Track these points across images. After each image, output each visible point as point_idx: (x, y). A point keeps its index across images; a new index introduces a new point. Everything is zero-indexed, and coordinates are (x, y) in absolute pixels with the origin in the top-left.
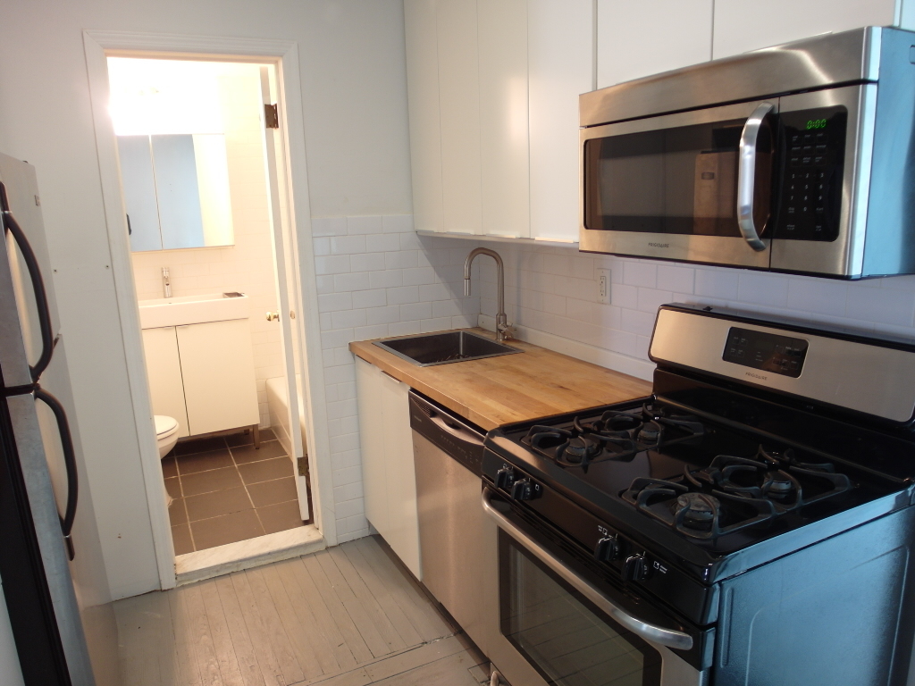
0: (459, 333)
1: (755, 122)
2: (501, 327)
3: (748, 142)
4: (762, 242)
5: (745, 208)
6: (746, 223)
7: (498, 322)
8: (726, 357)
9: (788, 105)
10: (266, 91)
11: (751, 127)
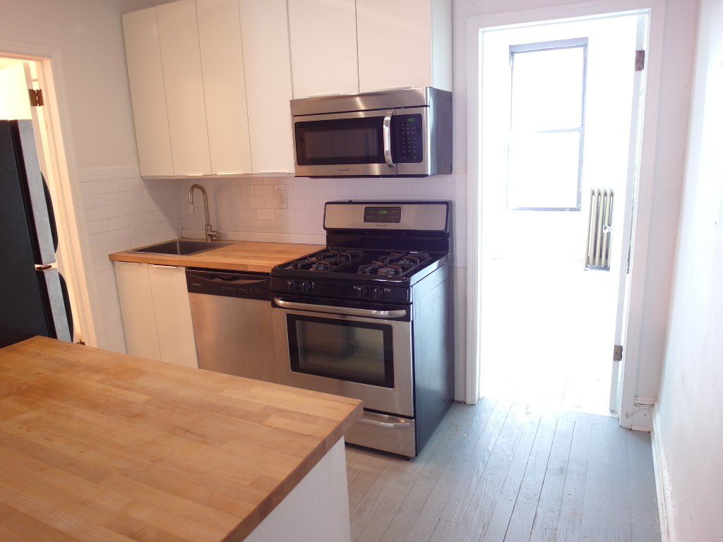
0: (176, 242)
1: (388, 119)
2: (209, 233)
3: (387, 126)
4: (394, 165)
5: (388, 151)
6: (389, 157)
7: (207, 230)
8: (365, 220)
9: (399, 112)
10: (29, 80)
11: (387, 121)
